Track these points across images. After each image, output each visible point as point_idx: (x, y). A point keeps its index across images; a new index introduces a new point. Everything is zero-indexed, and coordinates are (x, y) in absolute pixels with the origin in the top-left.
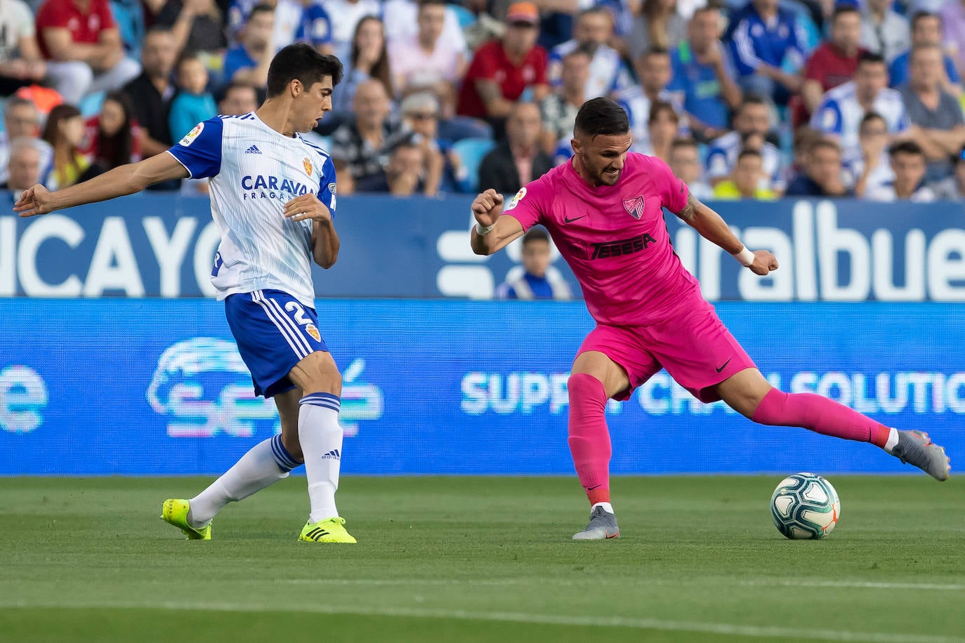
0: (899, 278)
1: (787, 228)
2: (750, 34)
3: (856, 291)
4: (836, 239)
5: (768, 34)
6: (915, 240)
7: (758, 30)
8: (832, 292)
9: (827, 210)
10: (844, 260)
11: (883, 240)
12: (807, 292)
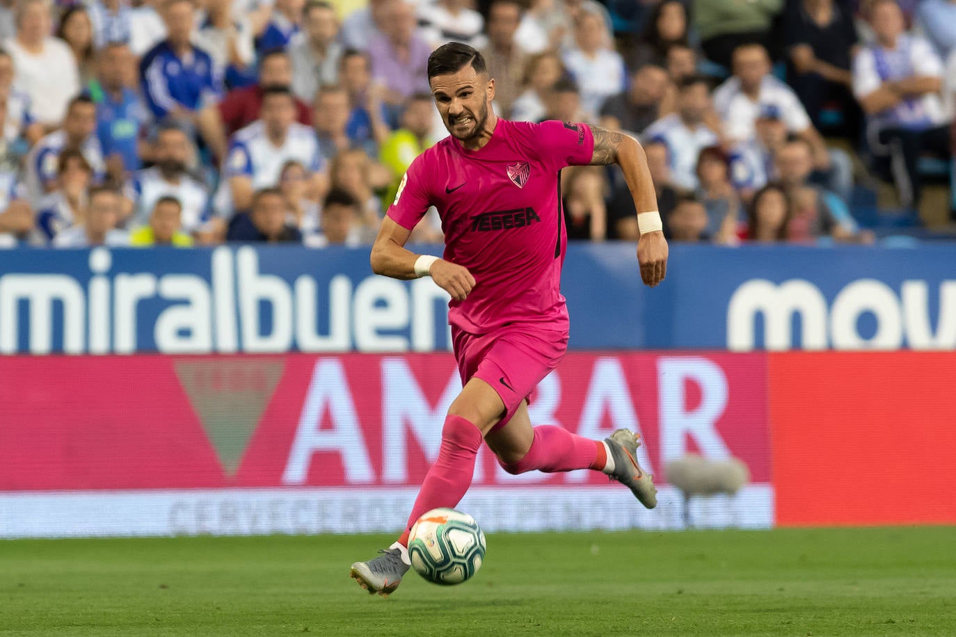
0: (323, 327)
1: (206, 274)
2: (165, 72)
3: (279, 342)
4: (258, 286)
5: (185, 73)
6: (340, 287)
7: (173, 68)
8: (254, 343)
9: (248, 257)
10: (266, 310)
11: (306, 287)
12: (227, 343)
